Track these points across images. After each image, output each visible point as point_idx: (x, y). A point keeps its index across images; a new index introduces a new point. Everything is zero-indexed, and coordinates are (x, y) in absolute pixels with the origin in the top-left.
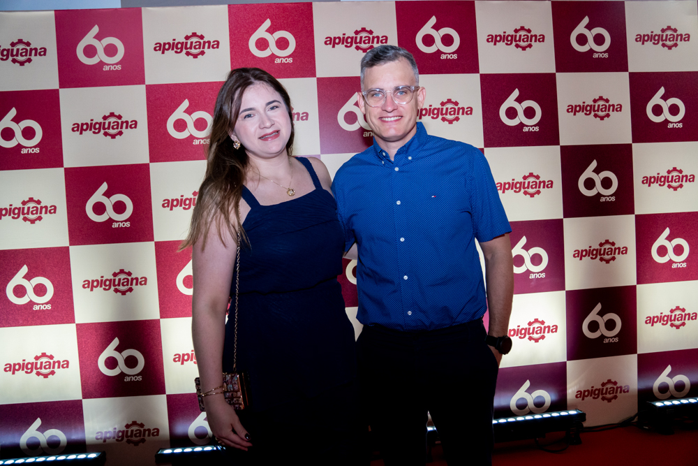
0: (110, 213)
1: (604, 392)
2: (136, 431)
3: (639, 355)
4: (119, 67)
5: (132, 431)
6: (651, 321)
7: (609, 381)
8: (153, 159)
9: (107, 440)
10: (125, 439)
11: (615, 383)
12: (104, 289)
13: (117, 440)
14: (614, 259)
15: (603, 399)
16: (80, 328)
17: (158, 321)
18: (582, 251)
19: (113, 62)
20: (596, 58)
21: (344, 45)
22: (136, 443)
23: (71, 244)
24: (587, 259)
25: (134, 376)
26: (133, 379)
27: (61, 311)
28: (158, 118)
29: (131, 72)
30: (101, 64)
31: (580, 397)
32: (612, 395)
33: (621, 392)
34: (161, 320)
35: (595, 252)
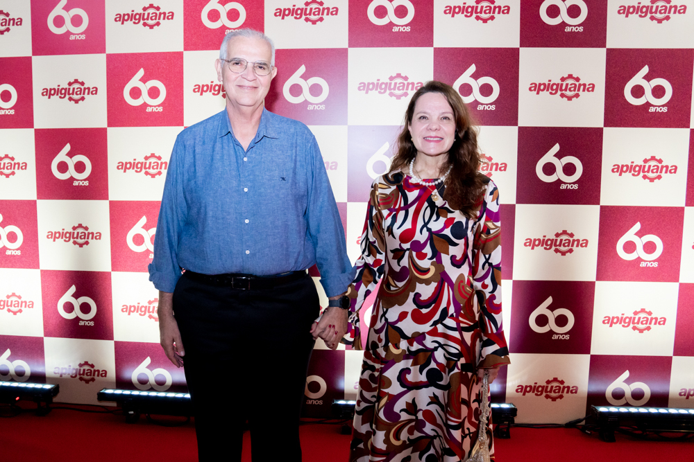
0: (72, 172)
1: (549, 389)
2: (88, 370)
3: (592, 357)
4: (83, 37)
5: (84, 370)
6: (610, 321)
7: (555, 380)
8: (110, 124)
9: (63, 375)
10: (78, 376)
11: (562, 382)
12: (65, 241)
13: (72, 377)
14: (571, 251)
15: (547, 397)
16: (44, 273)
17: (109, 273)
18: (535, 240)
19: (78, 32)
20: (569, 32)
21: (293, 17)
22: (87, 381)
23: (38, 198)
24: (540, 249)
25: (87, 321)
26: (87, 323)
27: (29, 257)
28: (116, 85)
29: (94, 42)
30: (68, 33)
31: (521, 392)
32: (557, 394)
33: (567, 392)
34: (113, 273)
35: (549, 243)
